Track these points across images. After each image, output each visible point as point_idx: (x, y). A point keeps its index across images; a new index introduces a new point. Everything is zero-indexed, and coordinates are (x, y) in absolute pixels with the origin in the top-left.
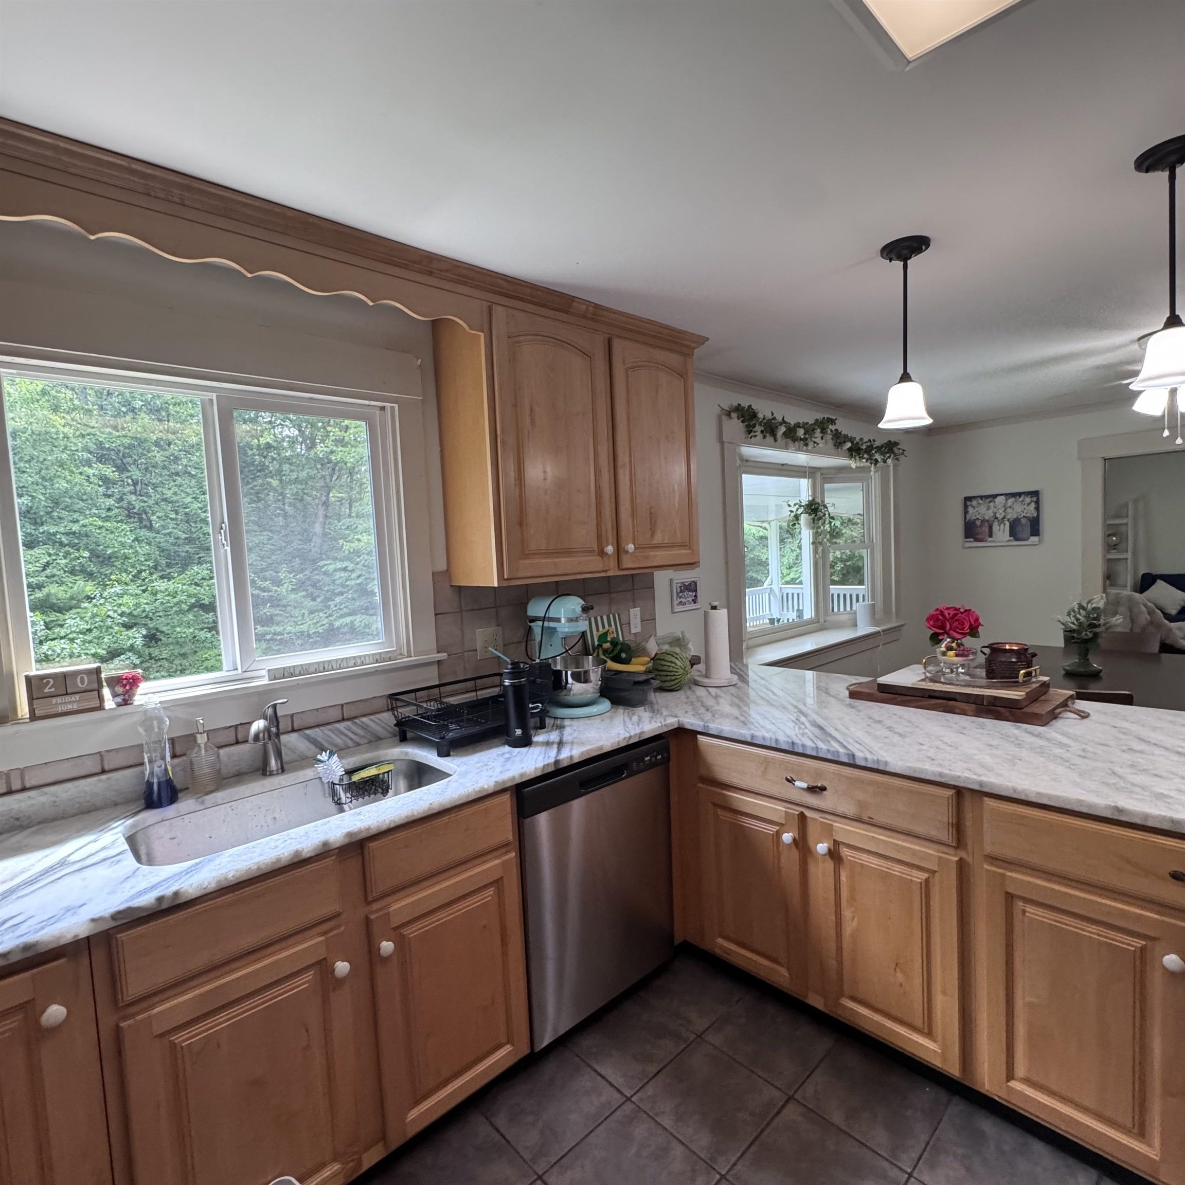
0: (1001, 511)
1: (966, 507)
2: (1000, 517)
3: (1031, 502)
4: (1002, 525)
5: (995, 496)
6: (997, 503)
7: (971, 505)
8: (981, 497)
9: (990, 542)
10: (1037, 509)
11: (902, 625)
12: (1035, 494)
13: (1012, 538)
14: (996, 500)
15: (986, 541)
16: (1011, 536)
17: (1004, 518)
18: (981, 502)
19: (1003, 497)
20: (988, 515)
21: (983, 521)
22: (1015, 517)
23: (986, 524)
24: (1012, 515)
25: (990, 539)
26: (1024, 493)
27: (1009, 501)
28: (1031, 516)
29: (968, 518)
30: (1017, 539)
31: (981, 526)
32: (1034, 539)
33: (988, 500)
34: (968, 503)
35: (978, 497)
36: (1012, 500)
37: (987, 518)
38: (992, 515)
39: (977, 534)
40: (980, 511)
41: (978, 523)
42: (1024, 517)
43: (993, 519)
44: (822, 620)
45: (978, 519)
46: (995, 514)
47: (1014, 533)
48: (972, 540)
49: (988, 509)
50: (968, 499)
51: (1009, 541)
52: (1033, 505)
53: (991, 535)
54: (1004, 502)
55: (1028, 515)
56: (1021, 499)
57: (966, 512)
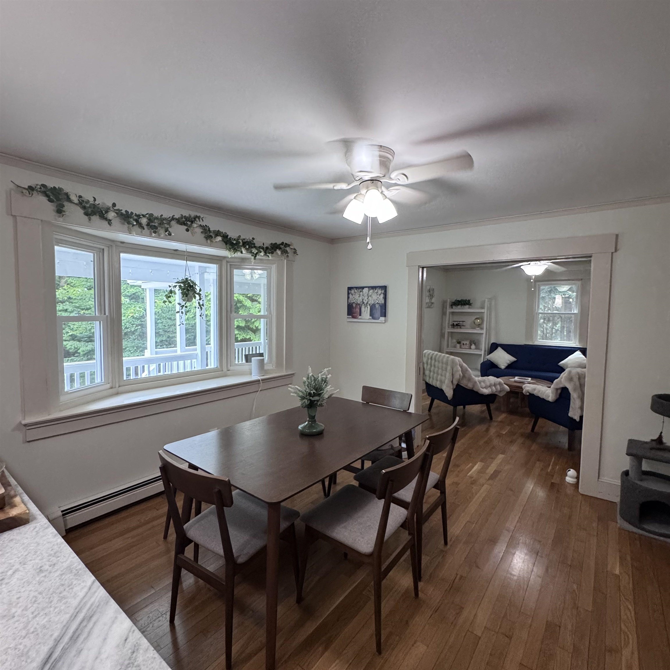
0: (366, 298)
1: (348, 294)
2: (365, 302)
3: (381, 293)
4: (366, 308)
5: (363, 288)
6: (364, 292)
7: (351, 293)
8: (356, 288)
9: (360, 319)
10: (385, 298)
11: (293, 374)
12: (384, 288)
13: (371, 317)
14: (364, 290)
15: (357, 318)
16: (370, 316)
17: (367, 303)
18: (356, 291)
19: (367, 289)
20: (359, 300)
21: (357, 304)
22: (373, 303)
23: (358, 306)
24: (371, 302)
25: (360, 317)
26: (378, 287)
27: (370, 291)
28: (381, 303)
29: (349, 301)
30: (374, 318)
31: (356, 308)
32: (382, 319)
33: (359, 290)
34: (350, 292)
35: (355, 287)
36: (371, 291)
37: (359, 303)
38: (361, 300)
39: (353, 313)
40: (357, 298)
41: (354, 305)
42: (378, 303)
43: (362, 303)
44: (225, 369)
45: (354, 302)
46: (363, 300)
47: (372, 314)
48: (351, 317)
49: (359, 296)
50: (350, 289)
51: (369, 319)
52: (382, 296)
53: (360, 315)
54: (367, 292)
55: (380, 302)
56: (376, 291)
57: (348, 298)
